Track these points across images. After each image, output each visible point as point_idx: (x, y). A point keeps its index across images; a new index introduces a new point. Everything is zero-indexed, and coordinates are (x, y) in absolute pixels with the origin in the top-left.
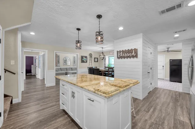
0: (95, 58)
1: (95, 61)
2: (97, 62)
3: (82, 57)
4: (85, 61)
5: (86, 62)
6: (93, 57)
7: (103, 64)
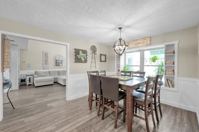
0: (101, 55)
1: (101, 61)
2: (105, 61)
3: (77, 52)
4: (83, 60)
5: (86, 61)
6: (98, 53)
7: (116, 65)
